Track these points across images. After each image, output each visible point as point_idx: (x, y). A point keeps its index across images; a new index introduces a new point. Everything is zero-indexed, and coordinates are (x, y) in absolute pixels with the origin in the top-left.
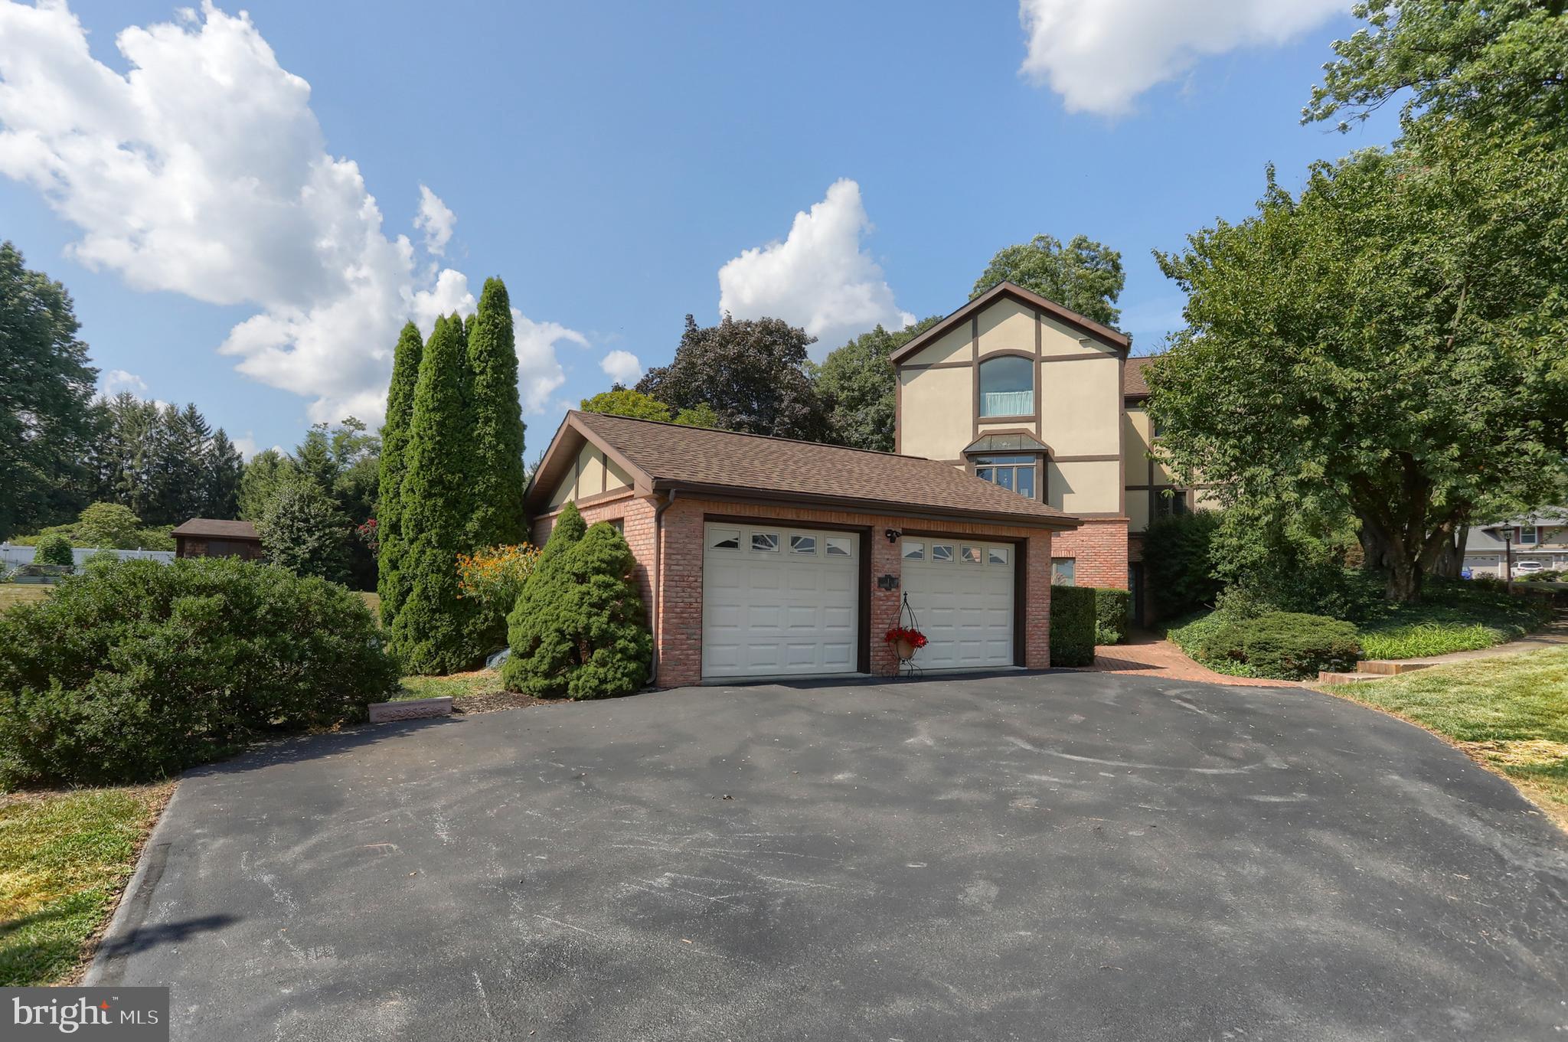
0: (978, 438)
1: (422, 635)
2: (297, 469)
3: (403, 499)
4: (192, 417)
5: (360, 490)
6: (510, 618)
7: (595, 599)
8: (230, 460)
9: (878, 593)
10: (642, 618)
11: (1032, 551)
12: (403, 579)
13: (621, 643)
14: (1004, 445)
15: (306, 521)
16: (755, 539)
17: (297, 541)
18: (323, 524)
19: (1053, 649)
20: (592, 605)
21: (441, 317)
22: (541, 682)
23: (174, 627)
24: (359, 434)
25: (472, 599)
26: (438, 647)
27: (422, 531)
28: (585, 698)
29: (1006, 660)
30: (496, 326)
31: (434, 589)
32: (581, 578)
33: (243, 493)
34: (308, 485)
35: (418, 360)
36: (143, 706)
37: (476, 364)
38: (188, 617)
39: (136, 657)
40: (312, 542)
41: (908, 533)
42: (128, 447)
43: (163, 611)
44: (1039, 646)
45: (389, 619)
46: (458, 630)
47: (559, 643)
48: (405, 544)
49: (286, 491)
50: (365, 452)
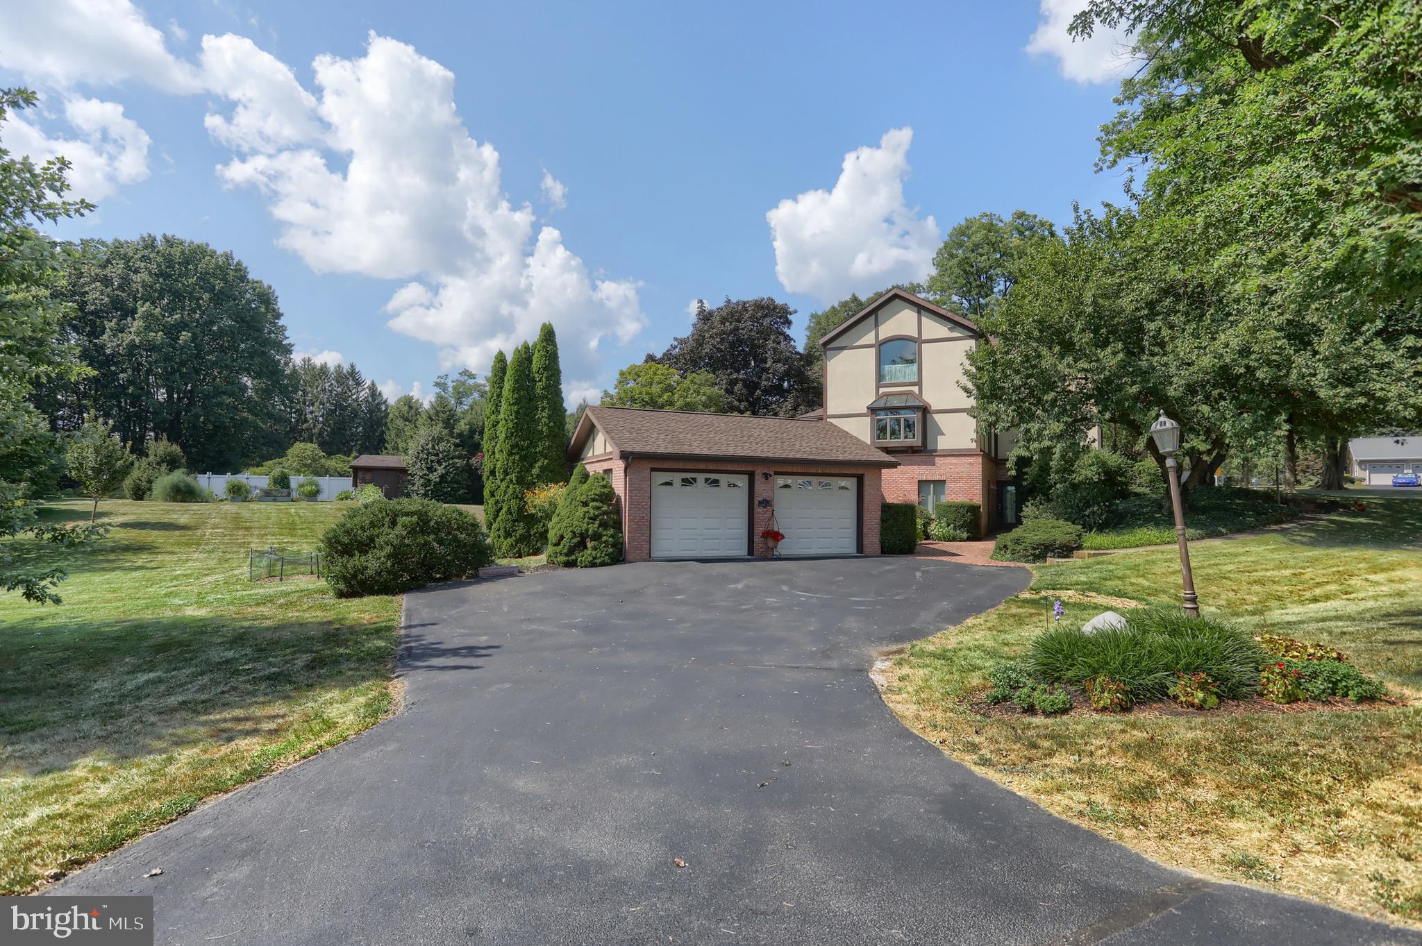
0: (879, 397)
1: (508, 535)
2: (430, 418)
3: (497, 456)
4: (353, 373)
5: (472, 432)
6: (550, 525)
7: (591, 515)
8: (378, 404)
9: (758, 510)
10: (618, 525)
11: (867, 482)
12: (497, 502)
13: (604, 538)
14: (896, 402)
15: (437, 455)
16: (683, 480)
17: (431, 470)
18: (448, 457)
19: (882, 543)
20: (590, 518)
21: (517, 349)
22: (563, 559)
23: (399, 530)
24: (472, 382)
25: (533, 515)
26: (517, 542)
27: (507, 475)
28: (586, 567)
29: (852, 550)
30: (547, 352)
31: (514, 508)
32: (585, 504)
33: (389, 429)
34: (438, 429)
35: (505, 374)
36: (389, 564)
37: (536, 375)
38: (404, 526)
39: (387, 543)
40: (441, 470)
41: (777, 473)
42: (309, 397)
43: (393, 523)
44: (873, 540)
45: (490, 526)
46: (528, 531)
47: (572, 538)
48: (498, 481)
49: (423, 435)
50: (476, 395)
